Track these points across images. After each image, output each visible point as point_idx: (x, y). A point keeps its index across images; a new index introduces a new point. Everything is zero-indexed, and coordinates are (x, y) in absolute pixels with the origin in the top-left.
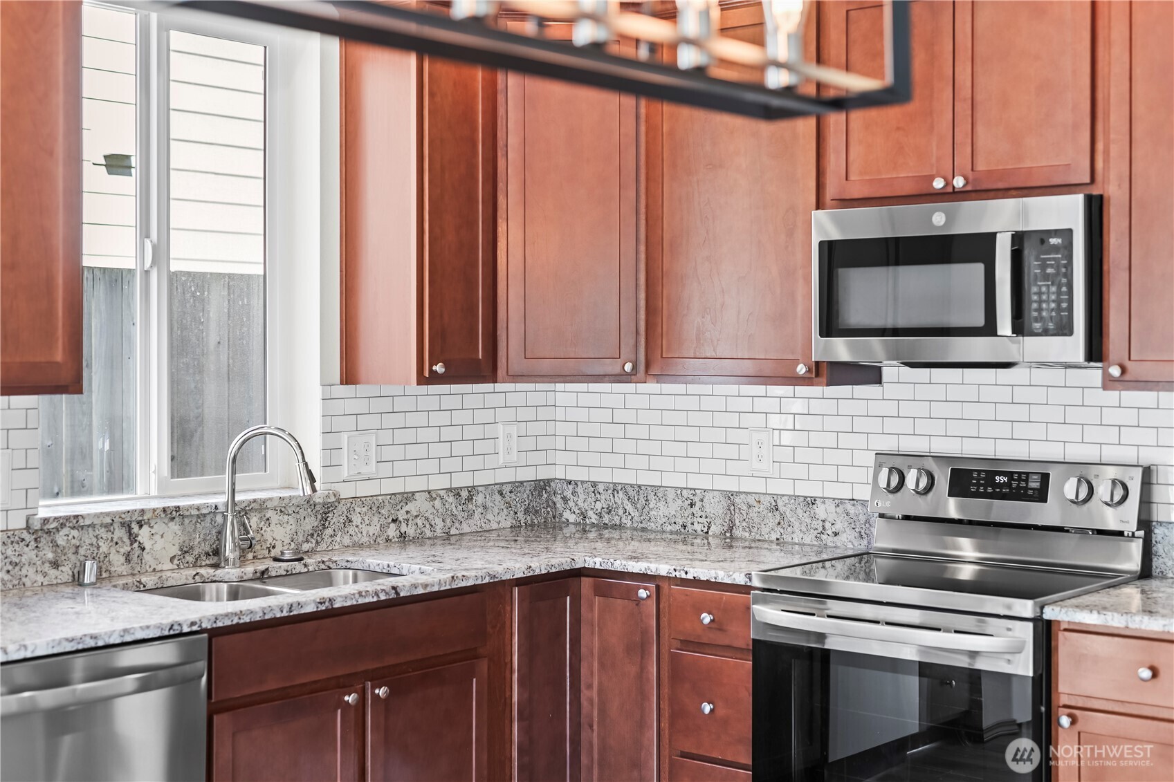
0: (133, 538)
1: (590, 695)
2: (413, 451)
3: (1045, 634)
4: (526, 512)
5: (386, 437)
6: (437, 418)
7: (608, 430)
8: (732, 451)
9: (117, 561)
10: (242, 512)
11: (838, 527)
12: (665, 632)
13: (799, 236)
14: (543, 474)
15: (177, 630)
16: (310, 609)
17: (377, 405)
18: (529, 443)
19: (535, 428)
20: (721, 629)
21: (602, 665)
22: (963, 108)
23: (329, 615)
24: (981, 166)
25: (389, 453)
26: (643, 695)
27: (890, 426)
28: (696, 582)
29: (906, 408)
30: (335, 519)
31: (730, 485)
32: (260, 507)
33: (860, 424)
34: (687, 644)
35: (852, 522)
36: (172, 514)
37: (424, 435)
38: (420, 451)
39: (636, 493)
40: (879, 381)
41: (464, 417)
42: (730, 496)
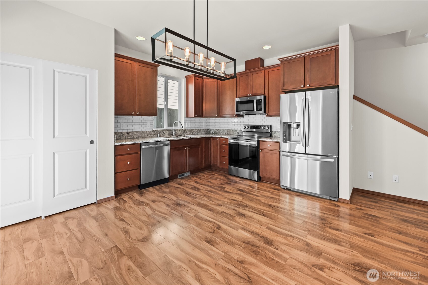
0: (163, 132)
1: (212, 150)
2: (194, 125)
3: (259, 142)
4: (206, 132)
5: (191, 123)
6: (197, 122)
7: (215, 123)
8: (228, 125)
9: (162, 135)
10: (175, 130)
11: (239, 133)
12: (220, 143)
13: (234, 101)
14: (208, 128)
15: (167, 140)
16: (181, 139)
17: (190, 120)
18: (207, 125)
19: (207, 123)
20: (226, 143)
21: (213, 147)
22: (251, 87)
23: (183, 140)
24: (253, 93)
25: (191, 125)
26: (218, 150)
27: (244, 122)
28: (223, 138)
29: (246, 120)
30: (185, 132)
31: (228, 129)
32: (177, 130)
33: (241, 122)
34: (222, 144)
35: (240, 132)
36: (168, 130)
37: (195, 123)
38: (195, 125)
39: (218, 130)
40: (243, 117)
41: (200, 122)
42: (228, 130)
